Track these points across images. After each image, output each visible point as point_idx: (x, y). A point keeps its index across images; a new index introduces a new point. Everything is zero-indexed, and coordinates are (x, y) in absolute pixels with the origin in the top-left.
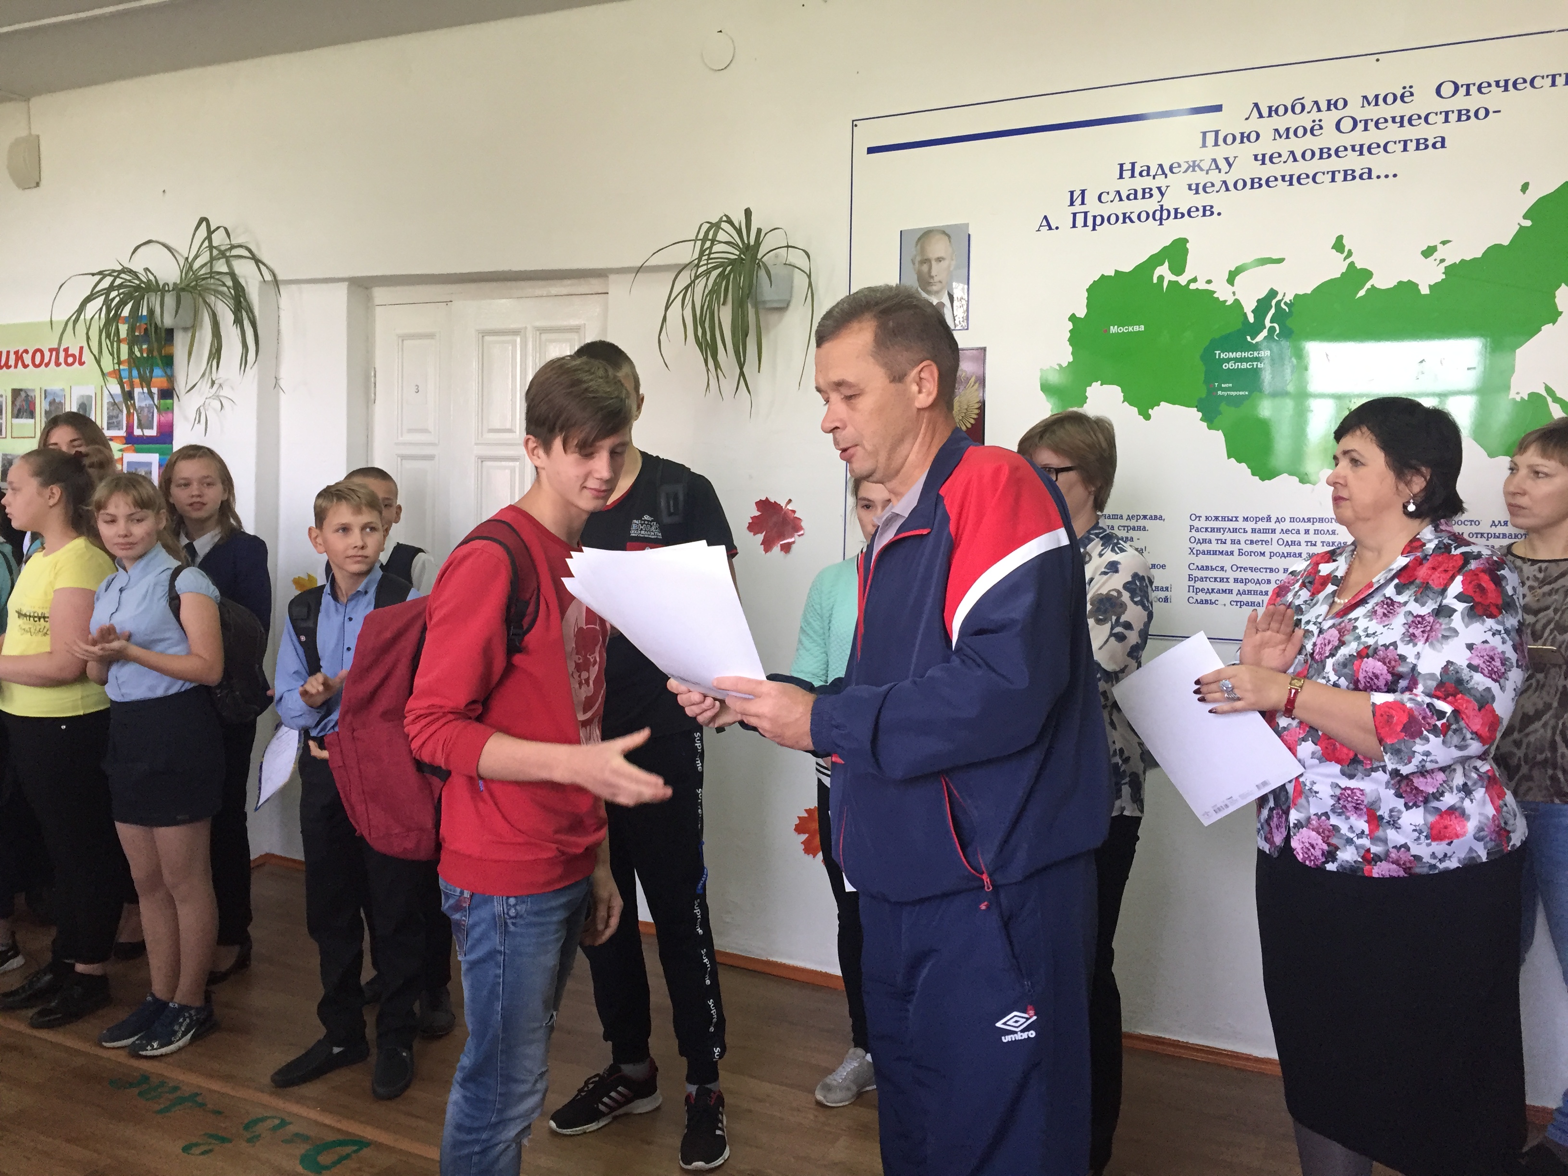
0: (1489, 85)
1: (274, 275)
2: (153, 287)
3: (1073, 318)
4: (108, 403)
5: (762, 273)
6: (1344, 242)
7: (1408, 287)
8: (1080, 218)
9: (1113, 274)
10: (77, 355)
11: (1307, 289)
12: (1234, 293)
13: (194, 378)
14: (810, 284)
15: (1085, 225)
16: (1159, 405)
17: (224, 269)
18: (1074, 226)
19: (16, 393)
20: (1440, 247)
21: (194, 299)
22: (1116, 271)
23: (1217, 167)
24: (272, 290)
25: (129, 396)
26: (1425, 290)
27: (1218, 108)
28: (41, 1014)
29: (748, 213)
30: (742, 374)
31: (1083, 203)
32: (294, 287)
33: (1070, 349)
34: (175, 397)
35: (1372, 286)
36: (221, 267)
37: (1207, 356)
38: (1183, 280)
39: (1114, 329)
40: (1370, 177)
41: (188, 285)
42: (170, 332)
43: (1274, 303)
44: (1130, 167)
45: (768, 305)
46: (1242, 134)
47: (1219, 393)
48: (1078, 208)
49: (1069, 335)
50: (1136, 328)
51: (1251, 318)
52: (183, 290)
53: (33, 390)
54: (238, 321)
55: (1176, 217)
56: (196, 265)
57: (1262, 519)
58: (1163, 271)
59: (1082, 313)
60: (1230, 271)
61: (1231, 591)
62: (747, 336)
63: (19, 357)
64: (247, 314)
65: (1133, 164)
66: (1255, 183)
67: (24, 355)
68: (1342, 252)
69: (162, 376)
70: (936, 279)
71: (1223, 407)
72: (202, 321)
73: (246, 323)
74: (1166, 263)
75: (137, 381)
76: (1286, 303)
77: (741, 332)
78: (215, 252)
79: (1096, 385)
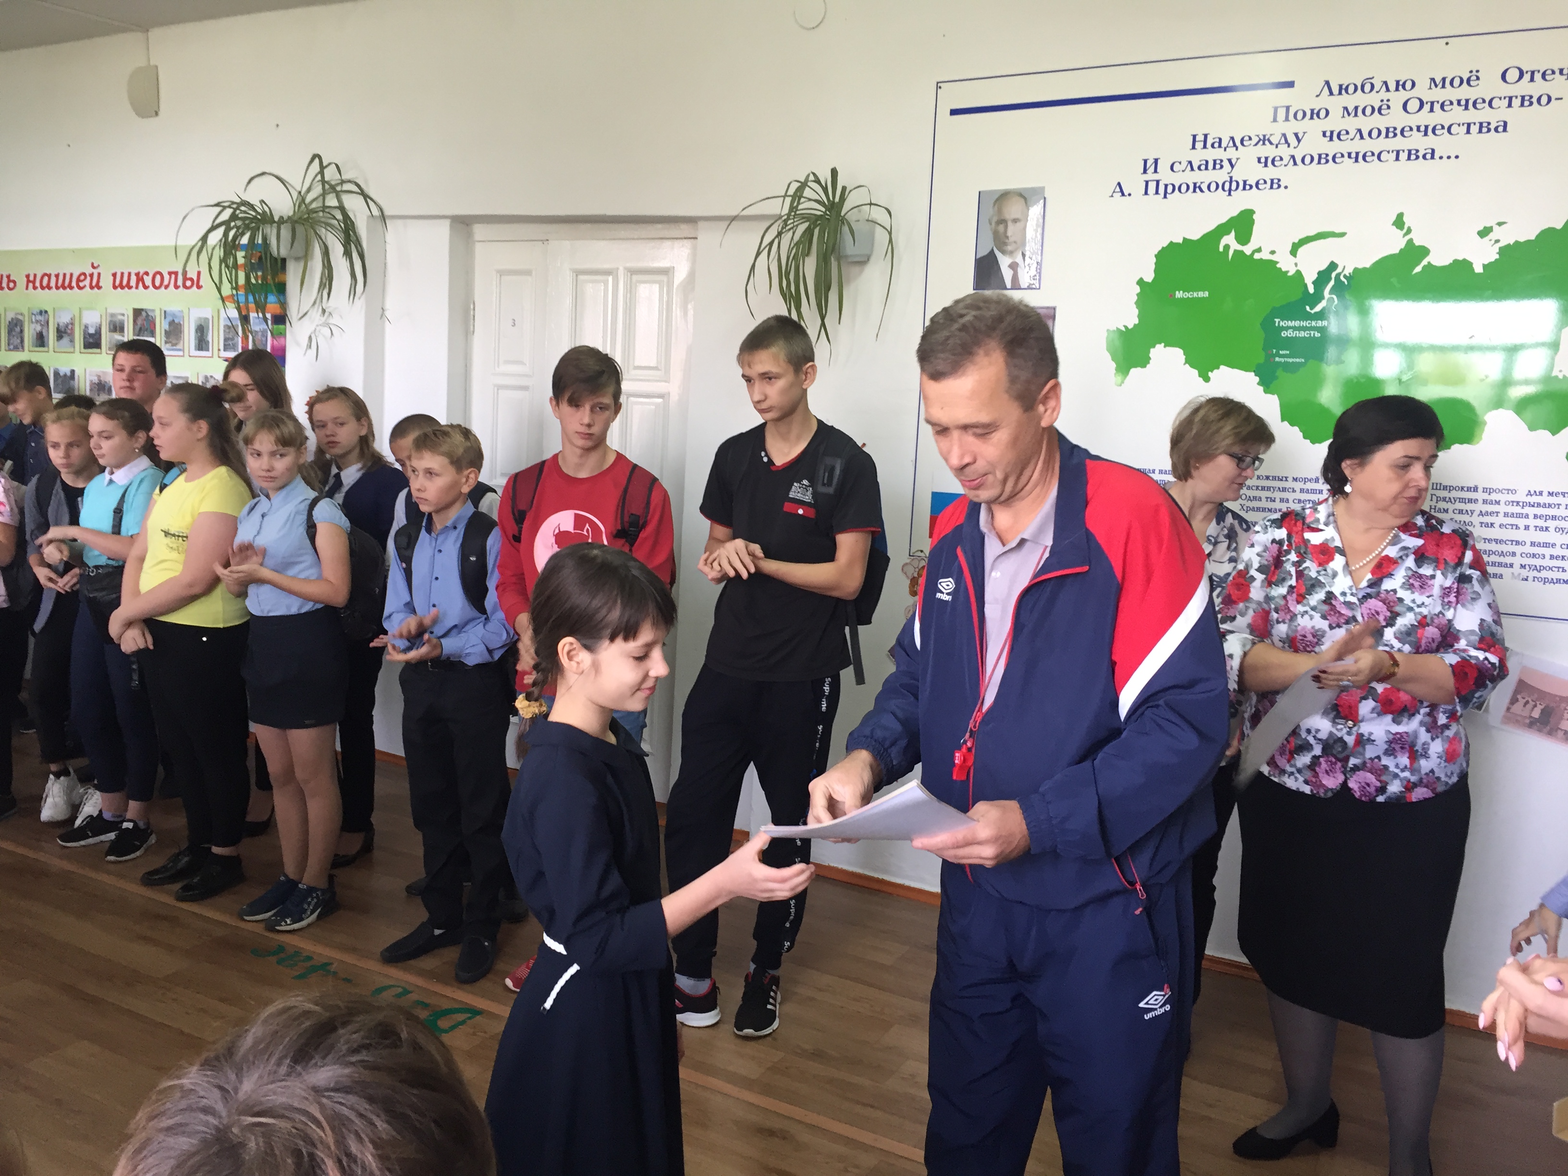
0: (1553, 72)
1: (381, 210)
2: (266, 218)
3: (1141, 282)
4: (225, 326)
5: (846, 229)
6: (1405, 219)
7: (1463, 265)
8: (1152, 187)
9: (1181, 241)
10: (195, 279)
11: (1367, 263)
12: (1296, 265)
13: (306, 306)
14: (891, 241)
15: (1157, 193)
16: (1218, 368)
17: (336, 204)
18: (1146, 193)
19: (137, 312)
20: (1496, 228)
21: (306, 231)
22: (1184, 238)
23: (1286, 141)
24: (379, 224)
25: (245, 319)
26: (1478, 269)
27: (1291, 84)
28: (185, 888)
29: (834, 173)
30: (823, 325)
31: (1156, 171)
32: (400, 222)
33: (1136, 312)
34: (288, 323)
35: (1429, 263)
36: (332, 201)
37: (1267, 324)
38: (1247, 250)
39: (1179, 294)
40: (1433, 157)
41: (300, 218)
42: (284, 260)
43: (1333, 275)
44: (1202, 138)
45: (850, 260)
46: (1312, 111)
47: (1277, 359)
48: (1150, 175)
49: (1136, 298)
50: (1201, 294)
51: (1311, 290)
52: (296, 222)
53: (153, 311)
54: (348, 254)
55: (1244, 189)
56: (308, 200)
57: (1311, 480)
58: (1229, 240)
59: (1149, 277)
60: (1294, 243)
62: (829, 289)
63: (140, 279)
64: (356, 247)
65: (1206, 136)
66: (1322, 159)
67: (145, 277)
68: (1401, 228)
69: (275, 303)
70: (1011, 239)
71: (1280, 373)
72: (313, 250)
73: (355, 255)
74: (1233, 233)
75: (252, 306)
76: (1345, 276)
77: (823, 286)
78: (327, 186)
79: (1160, 347)
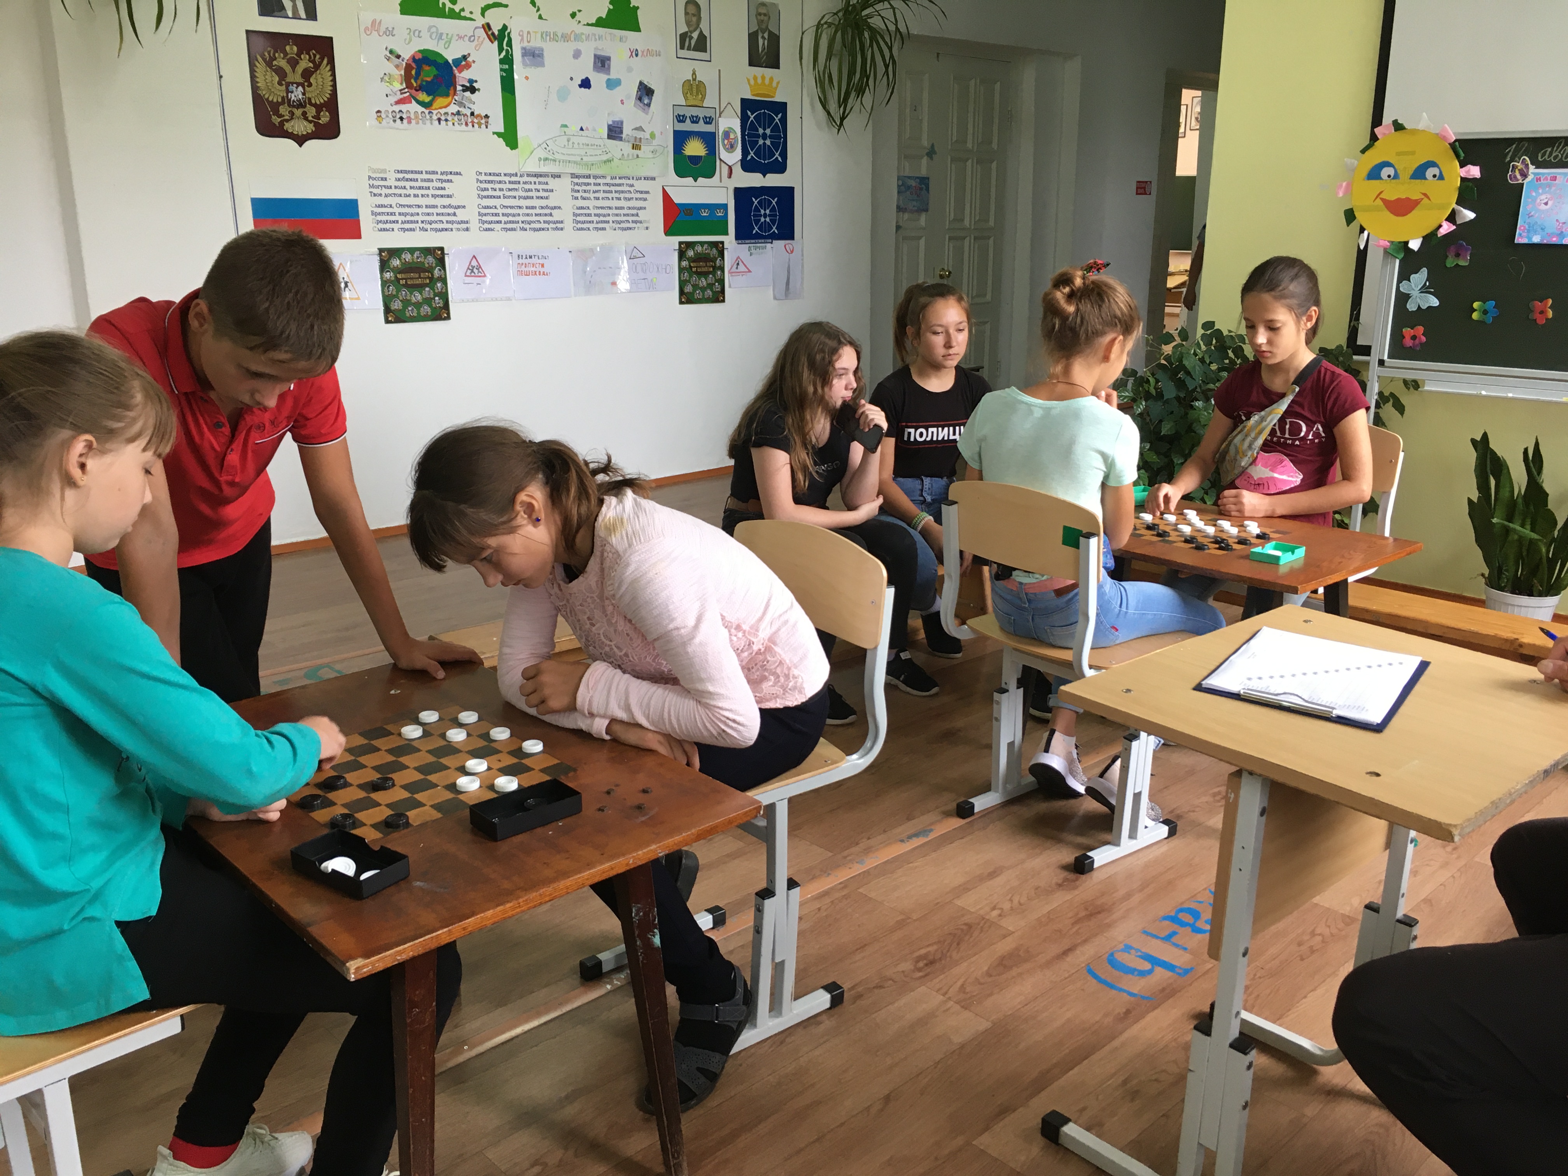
57: (513, 175)
61: (501, 222)
